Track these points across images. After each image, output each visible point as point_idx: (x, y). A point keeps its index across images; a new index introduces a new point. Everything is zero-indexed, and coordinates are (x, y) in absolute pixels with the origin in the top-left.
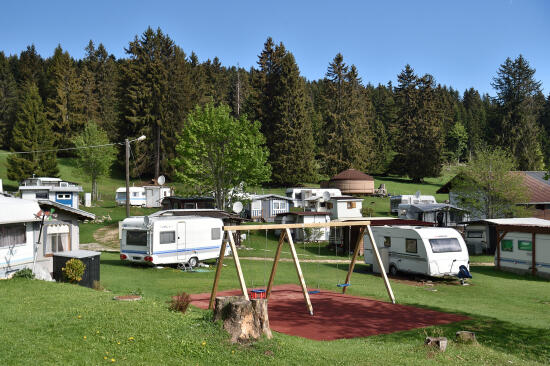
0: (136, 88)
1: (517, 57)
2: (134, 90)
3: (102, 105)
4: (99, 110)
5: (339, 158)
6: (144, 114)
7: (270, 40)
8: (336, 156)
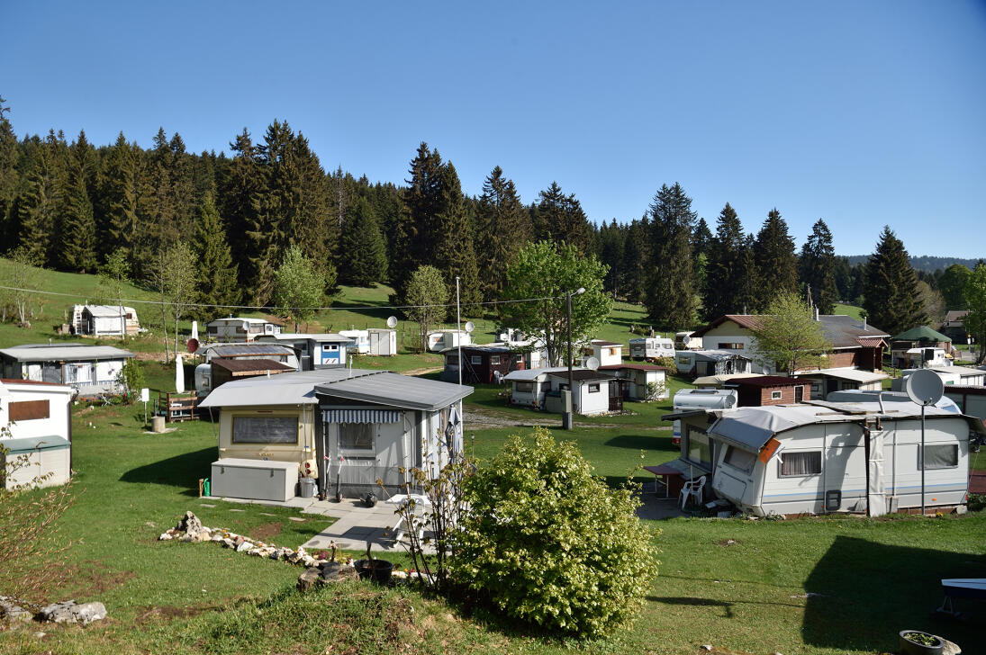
0: (261, 195)
1: (674, 184)
2: (258, 198)
3: (180, 212)
4: (175, 218)
5: (499, 288)
6: (270, 229)
7: (424, 146)
8: (495, 287)
